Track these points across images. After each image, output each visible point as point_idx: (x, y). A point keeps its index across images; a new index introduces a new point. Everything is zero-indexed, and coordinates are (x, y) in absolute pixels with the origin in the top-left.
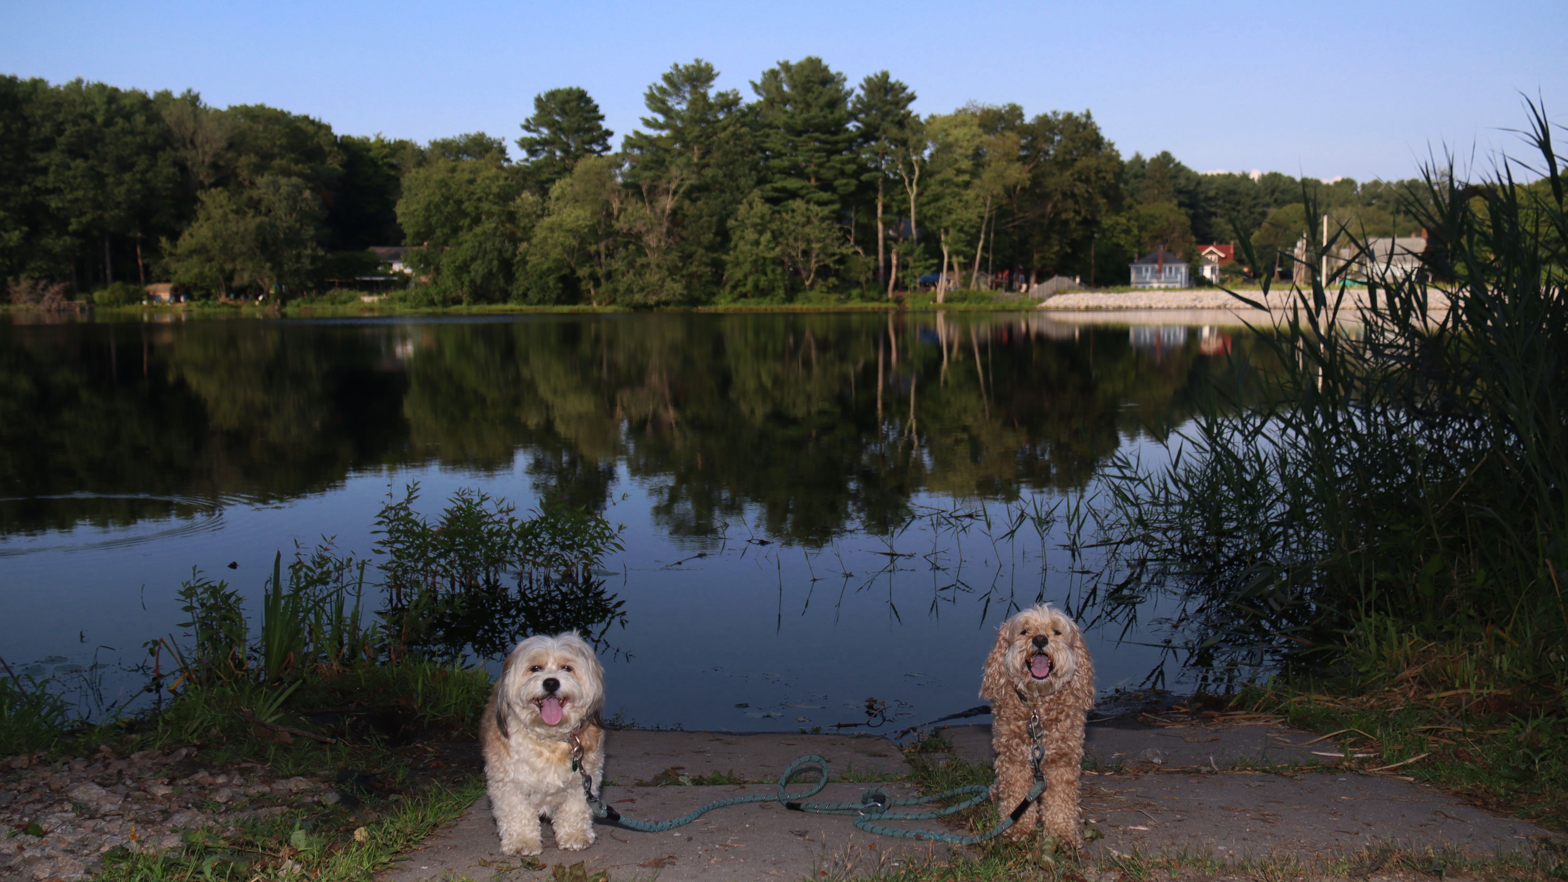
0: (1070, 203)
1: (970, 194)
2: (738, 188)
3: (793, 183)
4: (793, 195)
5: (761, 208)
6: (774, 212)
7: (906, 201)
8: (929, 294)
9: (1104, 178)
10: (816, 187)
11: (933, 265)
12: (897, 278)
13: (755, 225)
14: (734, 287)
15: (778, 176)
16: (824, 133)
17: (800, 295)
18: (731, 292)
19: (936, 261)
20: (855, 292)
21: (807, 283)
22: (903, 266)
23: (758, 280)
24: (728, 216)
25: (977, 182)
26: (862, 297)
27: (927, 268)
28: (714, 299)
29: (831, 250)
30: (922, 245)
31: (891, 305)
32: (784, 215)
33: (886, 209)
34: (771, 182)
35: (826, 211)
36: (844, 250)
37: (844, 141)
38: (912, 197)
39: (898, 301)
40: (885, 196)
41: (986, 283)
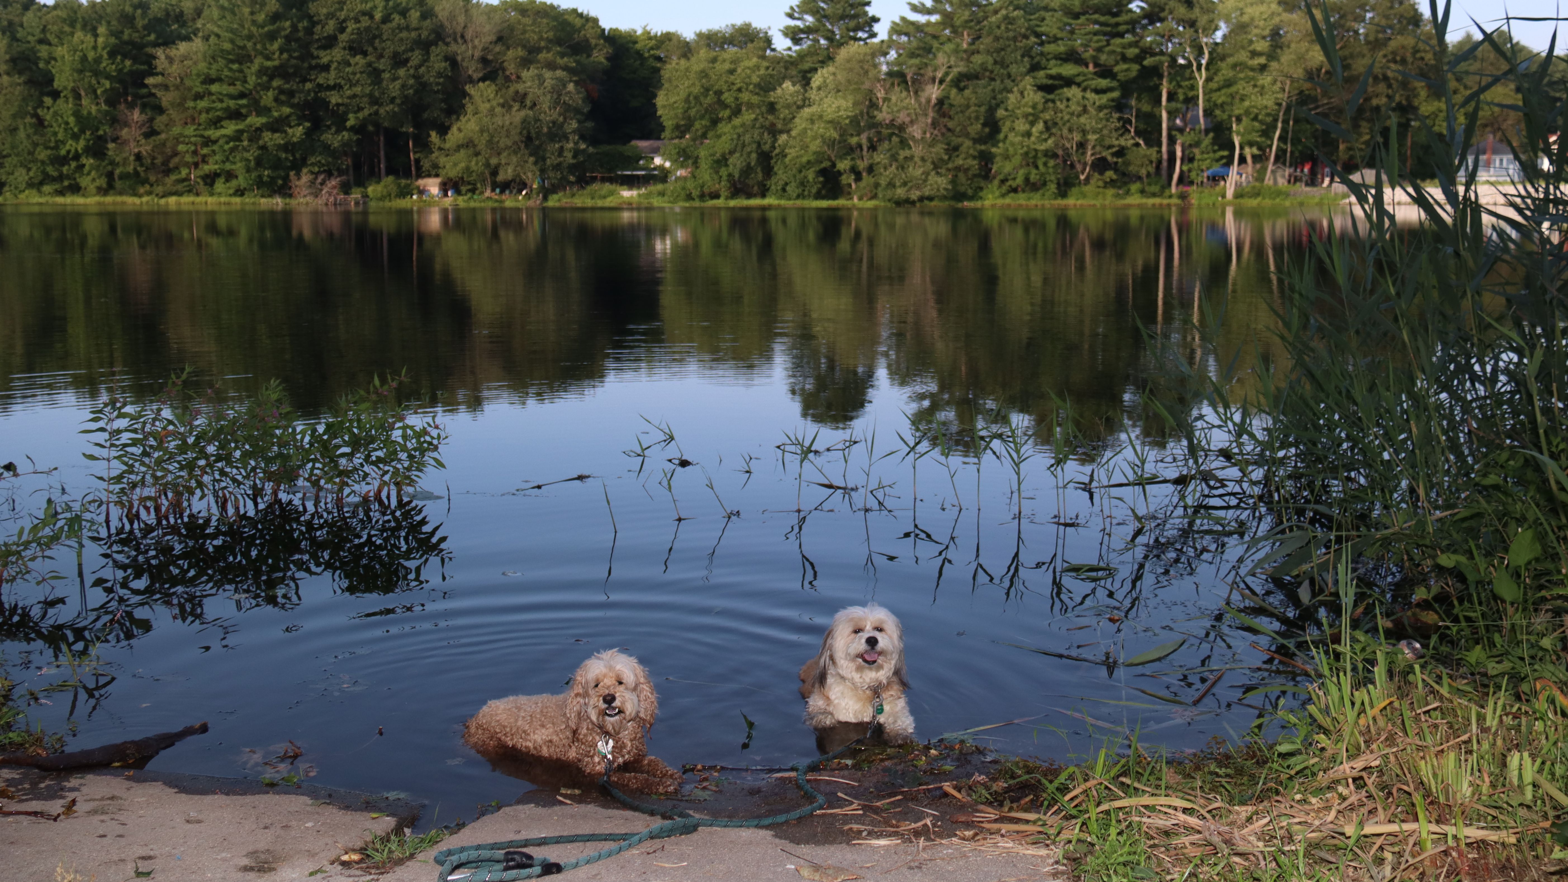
0: (1382, 87)
1: (1265, 80)
2: (1009, 76)
3: (1068, 70)
4: (1069, 82)
5: (1034, 97)
6: (1047, 101)
7: (1193, 87)
8: (1217, 189)
9: (1422, 59)
10: (1095, 73)
11: (1222, 157)
12: (1182, 172)
13: (1026, 116)
14: (1003, 182)
15: (1052, 62)
16: (1103, 15)
17: (1075, 190)
18: (1000, 187)
19: (1226, 153)
20: (1135, 187)
21: (1082, 177)
22: (1188, 159)
23: (1029, 173)
24: (998, 105)
25: (1274, 65)
26: (1142, 192)
27: (1217, 160)
28: (981, 194)
29: (1107, 142)
30: (1211, 135)
31: (1175, 201)
32: (1058, 103)
33: (1171, 97)
34: (1045, 68)
35: (1104, 99)
36: (1122, 142)
37: (1126, 23)
38: (1201, 83)
39: (1183, 197)
40: (1170, 82)
41: (1283, 177)
